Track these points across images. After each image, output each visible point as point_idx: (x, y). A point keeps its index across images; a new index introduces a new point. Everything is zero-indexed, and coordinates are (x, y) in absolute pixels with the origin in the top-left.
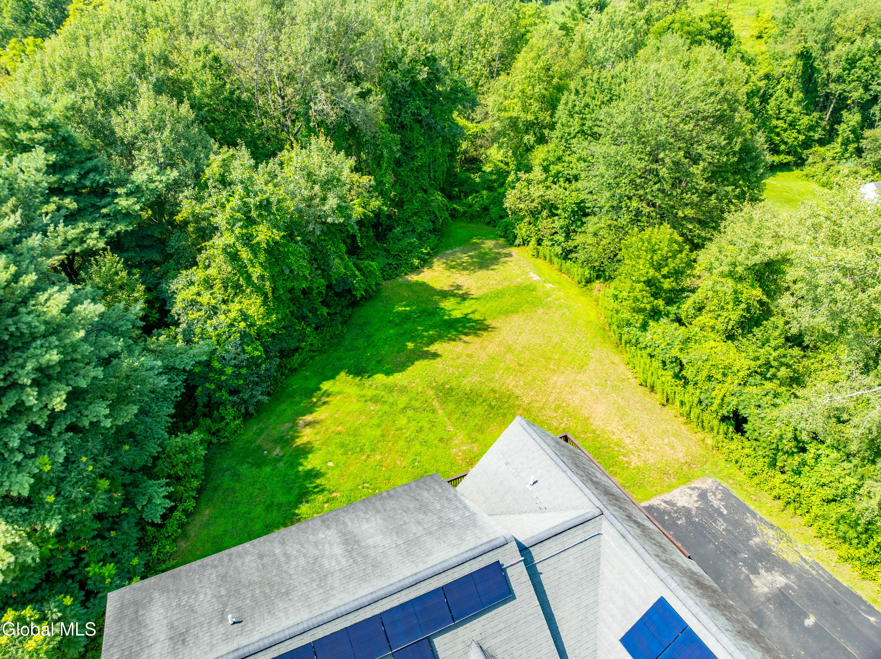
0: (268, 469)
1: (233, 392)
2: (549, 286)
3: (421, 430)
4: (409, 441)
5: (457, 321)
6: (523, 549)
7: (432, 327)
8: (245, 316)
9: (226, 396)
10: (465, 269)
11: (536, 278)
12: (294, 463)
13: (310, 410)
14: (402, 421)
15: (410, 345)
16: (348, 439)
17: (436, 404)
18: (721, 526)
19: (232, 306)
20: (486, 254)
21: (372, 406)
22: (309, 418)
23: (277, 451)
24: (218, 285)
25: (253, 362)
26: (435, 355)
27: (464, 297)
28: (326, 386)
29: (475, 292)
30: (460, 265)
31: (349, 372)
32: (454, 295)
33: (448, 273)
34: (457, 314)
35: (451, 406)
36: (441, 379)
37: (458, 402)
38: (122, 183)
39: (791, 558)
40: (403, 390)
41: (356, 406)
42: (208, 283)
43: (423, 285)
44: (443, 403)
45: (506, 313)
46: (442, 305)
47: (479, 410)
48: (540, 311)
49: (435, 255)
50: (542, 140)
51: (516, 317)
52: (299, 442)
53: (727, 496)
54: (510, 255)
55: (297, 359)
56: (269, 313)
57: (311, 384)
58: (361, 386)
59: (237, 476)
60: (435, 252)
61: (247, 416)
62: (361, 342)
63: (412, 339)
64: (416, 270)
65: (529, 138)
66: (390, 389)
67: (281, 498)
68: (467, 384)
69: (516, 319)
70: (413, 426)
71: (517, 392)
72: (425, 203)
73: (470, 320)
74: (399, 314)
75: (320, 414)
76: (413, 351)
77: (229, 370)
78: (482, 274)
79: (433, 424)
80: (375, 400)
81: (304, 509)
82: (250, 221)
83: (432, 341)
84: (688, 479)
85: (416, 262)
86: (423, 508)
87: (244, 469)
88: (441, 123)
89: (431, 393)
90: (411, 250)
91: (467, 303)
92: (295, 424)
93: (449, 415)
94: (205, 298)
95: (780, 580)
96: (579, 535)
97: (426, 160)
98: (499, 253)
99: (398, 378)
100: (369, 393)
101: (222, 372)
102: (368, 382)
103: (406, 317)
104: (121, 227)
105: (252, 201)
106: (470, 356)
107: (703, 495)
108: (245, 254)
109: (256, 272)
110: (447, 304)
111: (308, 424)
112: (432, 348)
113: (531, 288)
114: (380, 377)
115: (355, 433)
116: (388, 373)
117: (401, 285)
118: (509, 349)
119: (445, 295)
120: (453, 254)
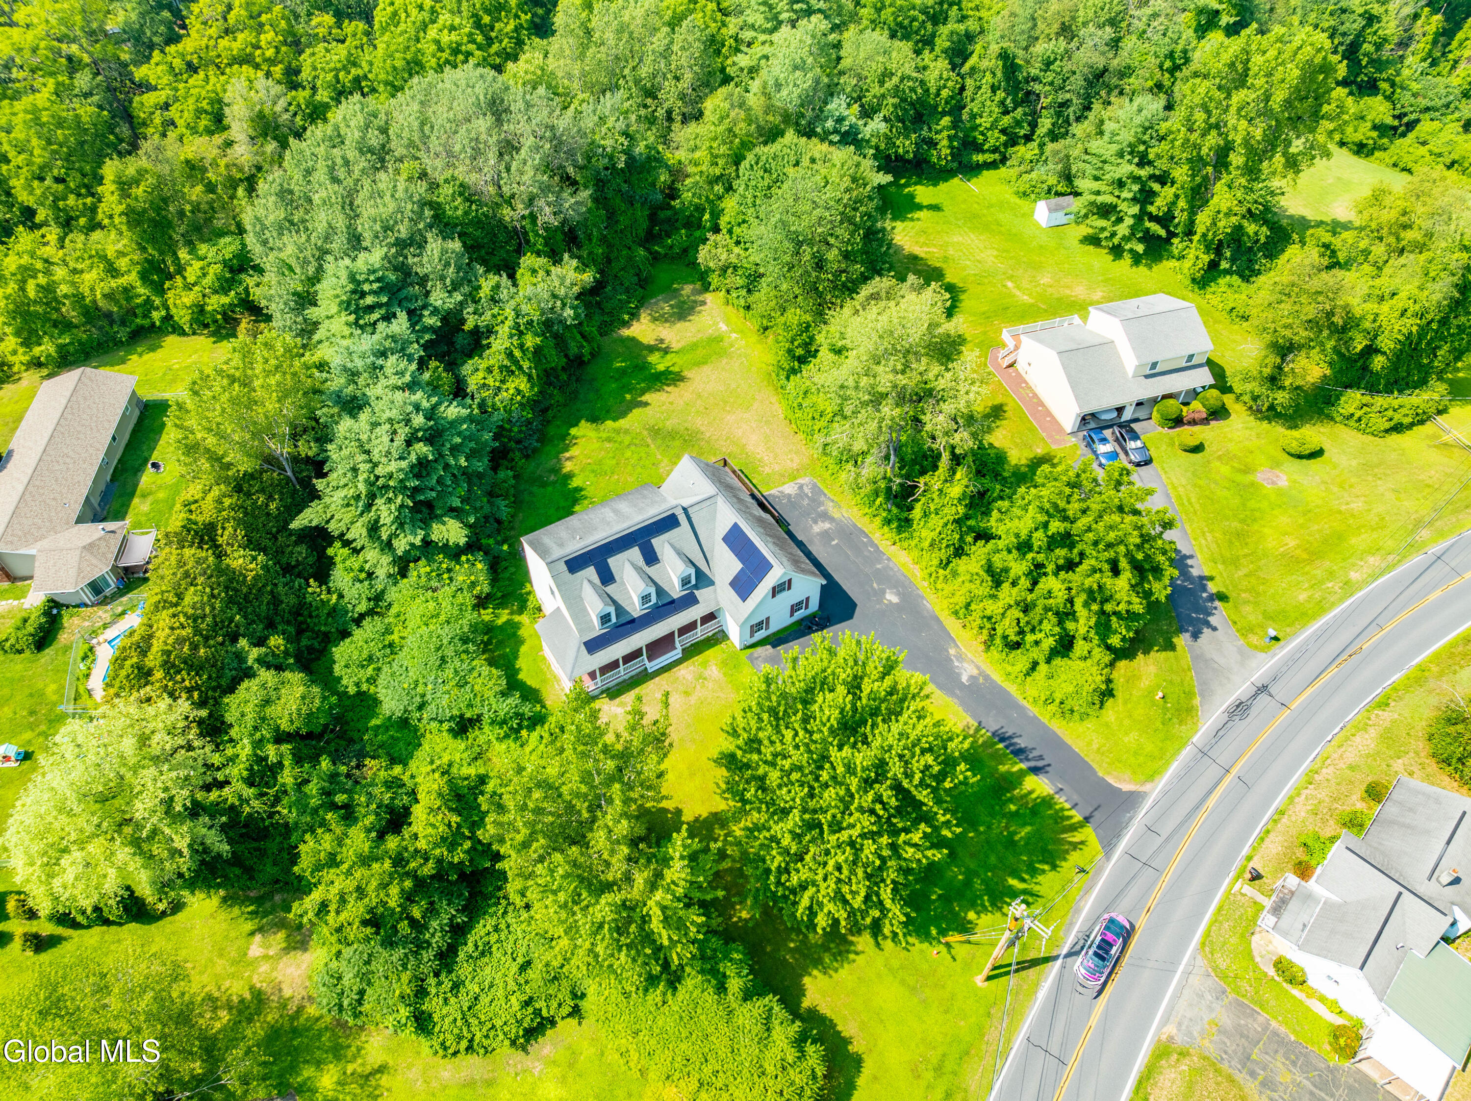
0: (550, 489)
1: (518, 442)
2: (734, 335)
3: (640, 459)
4: (634, 466)
5: (662, 373)
6: (685, 509)
7: (644, 381)
8: (518, 391)
9: (512, 444)
10: (666, 321)
11: (723, 327)
12: (565, 484)
13: (566, 449)
14: (628, 454)
15: (628, 397)
16: (595, 467)
17: (649, 441)
18: (806, 502)
19: (508, 385)
20: (684, 302)
21: (607, 445)
22: (567, 455)
23: (552, 478)
24: (496, 371)
25: (529, 422)
26: (646, 404)
27: (666, 351)
28: (573, 431)
29: (675, 346)
30: (662, 316)
31: (587, 420)
32: (659, 349)
33: (653, 326)
34: (661, 367)
35: (659, 442)
36: (652, 422)
37: (664, 439)
38: (424, 307)
39: (836, 515)
40: (627, 432)
41: (597, 445)
42: (489, 370)
43: (633, 340)
44: (654, 440)
45: (699, 364)
46: (650, 359)
47: (677, 443)
48: (725, 361)
49: (642, 305)
50: (729, 188)
51: (705, 368)
52: (564, 471)
53: (815, 485)
54: (704, 303)
55: (550, 413)
56: (532, 387)
57: (563, 430)
58: (598, 430)
59: (531, 493)
60: (642, 302)
61: (527, 457)
62: (592, 396)
63: (629, 391)
64: (627, 324)
65: (718, 188)
66: (618, 431)
67: (562, 503)
68: (669, 425)
69: (706, 369)
70: (636, 456)
71: (703, 429)
72: (630, 258)
73: (671, 373)
74: (618, 369)
75: (573, 452)
76: (631, 402)
77: (516, 429)
78: (680, 325)
79: (648, 454)
80: (609, 440)
81: (577, 508)
82: (521, 333)
83: (643, 393)
84: (795, 478)
85: (626, 317)
86: (645, 497)
87: (535, 489)
88: (638, 192)
89: (645, 433)
90: (623, 305)
91: (669, 357)
92: (559, 460)
93: (658, 448)
94: (490, 381)
95: (827, 525)
96: (708, 503)
97: (628, 222)
98: (695, 302)
99: (622, 423)
100: (604, 435)
101: (510, 430)
102: (602, 427)
103: (623, 372)
104: (427, 337)
105: (520, 321)
106: (671, 403)
107: (801, 487)
108: (517, 353)
109: (526, 365)
110: (653, 358)
111: (568, 459)
112: (644, 398)
113: (717, 339)
114: (609, 423)
115: (600, 463)
116: (615, 419)
117: (615, 341)
118: (699, 396)
119: (651, 349)
120: (656, 304)
